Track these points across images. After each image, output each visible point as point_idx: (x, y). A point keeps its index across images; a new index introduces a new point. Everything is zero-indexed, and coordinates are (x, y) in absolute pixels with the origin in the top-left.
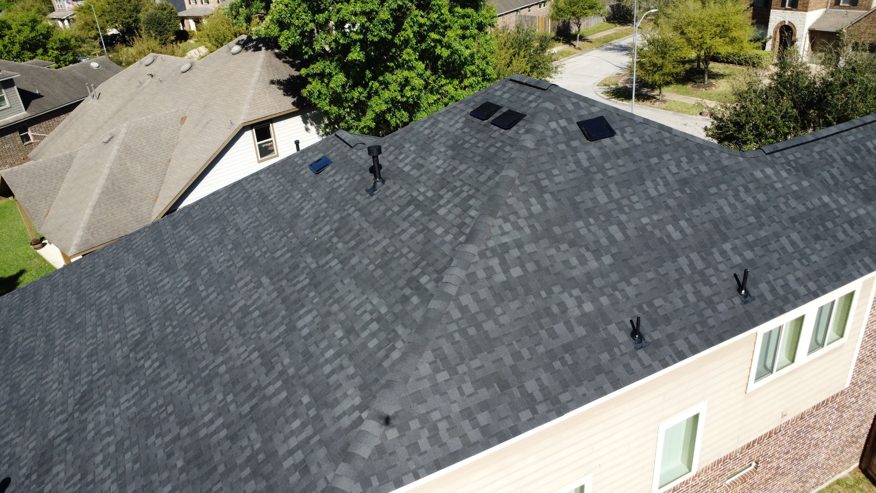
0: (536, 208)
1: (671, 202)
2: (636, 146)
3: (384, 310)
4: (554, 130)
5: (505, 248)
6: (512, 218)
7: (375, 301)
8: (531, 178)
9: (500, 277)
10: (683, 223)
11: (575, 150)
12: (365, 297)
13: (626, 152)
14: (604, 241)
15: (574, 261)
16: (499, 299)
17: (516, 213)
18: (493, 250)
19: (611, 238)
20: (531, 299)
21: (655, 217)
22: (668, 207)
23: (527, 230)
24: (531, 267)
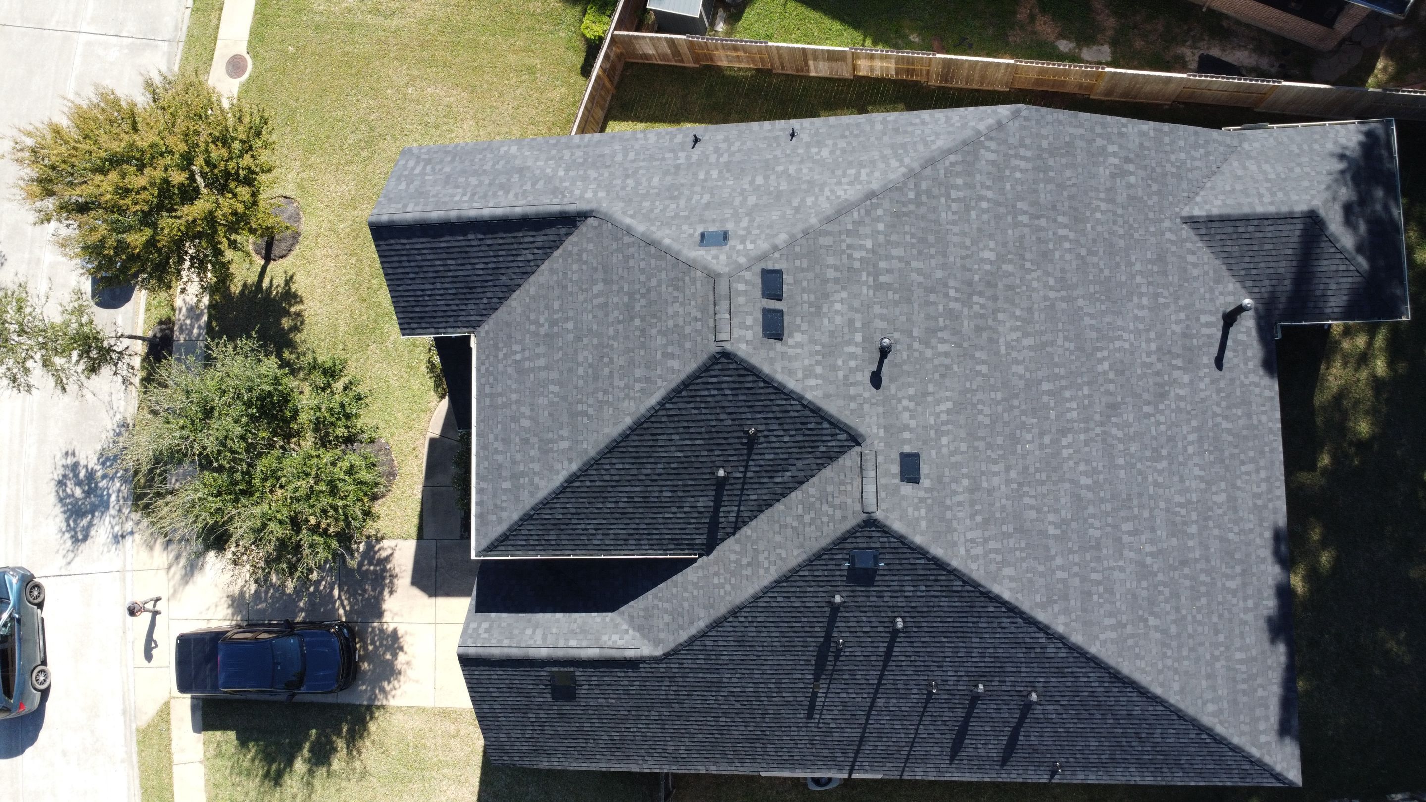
0: (809, 200)
1: (698, 189)
2: (690, 225)
3: (943, 200)
4: (753, 242)
5: (850, 183)
6: (833, 197)
7: (943, 215)
8: (798, 216)
9: (864, 172)
10: (701, 176)
11: (747, 229)
12: (948, 227)
13: (702, 221)
14: (773, 177)
15: (805, 171)
16: (873, 163)
17: (828, 198)
18: (860, 183)
19: (766, 178)
20: (850, 159)
21: (720, 183)
22: (703, 187)
23: (827, 189)
24: (839, 173)
